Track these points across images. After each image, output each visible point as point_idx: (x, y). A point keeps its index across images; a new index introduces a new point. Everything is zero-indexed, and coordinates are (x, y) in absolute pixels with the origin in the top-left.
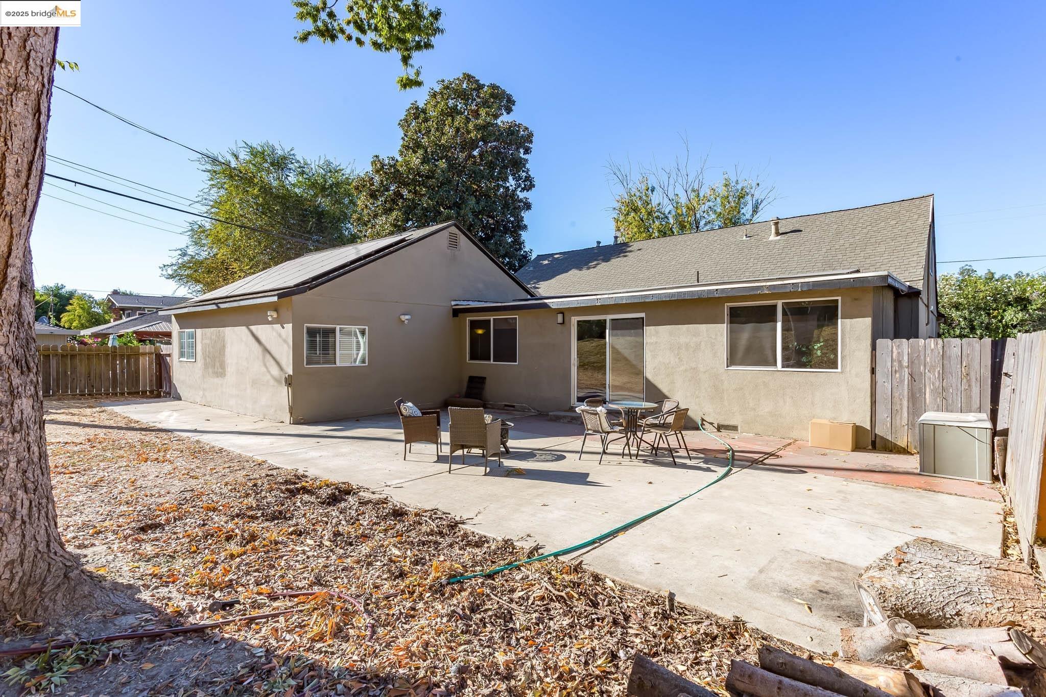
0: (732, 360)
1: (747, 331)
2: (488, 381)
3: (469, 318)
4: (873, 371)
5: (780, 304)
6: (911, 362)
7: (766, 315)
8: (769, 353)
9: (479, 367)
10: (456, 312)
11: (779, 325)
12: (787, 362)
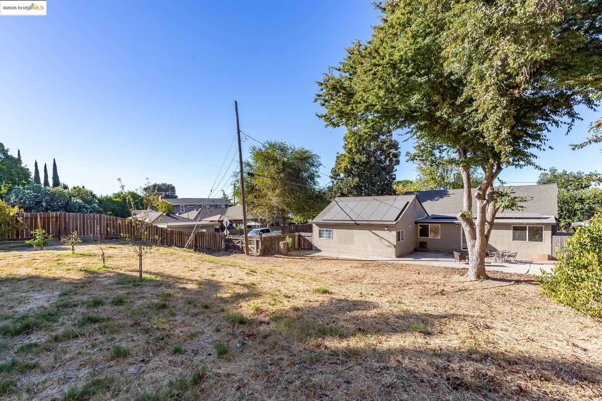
0: (514, 239)
1: (518, 232)
2: (428, 243)
3: (419, 224)
4: (552, 243)
5: (527, 226)
6: (561, 241)
7: (524, 229)
8: (524, 237)
9: (423, 239)
10: (416, 223)
11: (527, 231)
12: (529, 240)
